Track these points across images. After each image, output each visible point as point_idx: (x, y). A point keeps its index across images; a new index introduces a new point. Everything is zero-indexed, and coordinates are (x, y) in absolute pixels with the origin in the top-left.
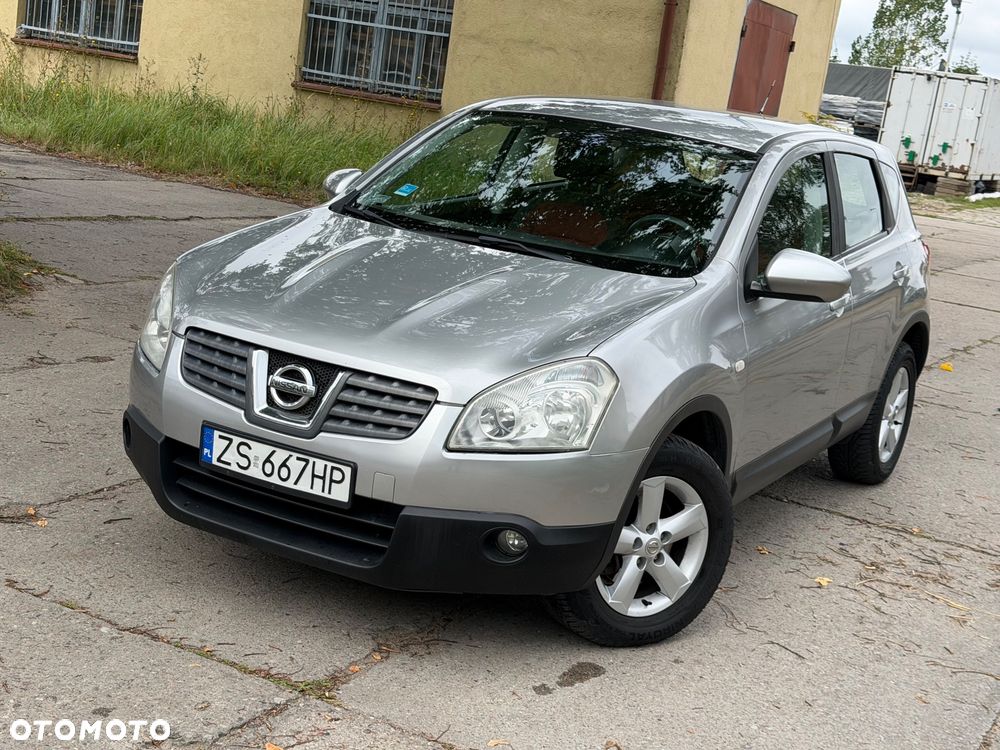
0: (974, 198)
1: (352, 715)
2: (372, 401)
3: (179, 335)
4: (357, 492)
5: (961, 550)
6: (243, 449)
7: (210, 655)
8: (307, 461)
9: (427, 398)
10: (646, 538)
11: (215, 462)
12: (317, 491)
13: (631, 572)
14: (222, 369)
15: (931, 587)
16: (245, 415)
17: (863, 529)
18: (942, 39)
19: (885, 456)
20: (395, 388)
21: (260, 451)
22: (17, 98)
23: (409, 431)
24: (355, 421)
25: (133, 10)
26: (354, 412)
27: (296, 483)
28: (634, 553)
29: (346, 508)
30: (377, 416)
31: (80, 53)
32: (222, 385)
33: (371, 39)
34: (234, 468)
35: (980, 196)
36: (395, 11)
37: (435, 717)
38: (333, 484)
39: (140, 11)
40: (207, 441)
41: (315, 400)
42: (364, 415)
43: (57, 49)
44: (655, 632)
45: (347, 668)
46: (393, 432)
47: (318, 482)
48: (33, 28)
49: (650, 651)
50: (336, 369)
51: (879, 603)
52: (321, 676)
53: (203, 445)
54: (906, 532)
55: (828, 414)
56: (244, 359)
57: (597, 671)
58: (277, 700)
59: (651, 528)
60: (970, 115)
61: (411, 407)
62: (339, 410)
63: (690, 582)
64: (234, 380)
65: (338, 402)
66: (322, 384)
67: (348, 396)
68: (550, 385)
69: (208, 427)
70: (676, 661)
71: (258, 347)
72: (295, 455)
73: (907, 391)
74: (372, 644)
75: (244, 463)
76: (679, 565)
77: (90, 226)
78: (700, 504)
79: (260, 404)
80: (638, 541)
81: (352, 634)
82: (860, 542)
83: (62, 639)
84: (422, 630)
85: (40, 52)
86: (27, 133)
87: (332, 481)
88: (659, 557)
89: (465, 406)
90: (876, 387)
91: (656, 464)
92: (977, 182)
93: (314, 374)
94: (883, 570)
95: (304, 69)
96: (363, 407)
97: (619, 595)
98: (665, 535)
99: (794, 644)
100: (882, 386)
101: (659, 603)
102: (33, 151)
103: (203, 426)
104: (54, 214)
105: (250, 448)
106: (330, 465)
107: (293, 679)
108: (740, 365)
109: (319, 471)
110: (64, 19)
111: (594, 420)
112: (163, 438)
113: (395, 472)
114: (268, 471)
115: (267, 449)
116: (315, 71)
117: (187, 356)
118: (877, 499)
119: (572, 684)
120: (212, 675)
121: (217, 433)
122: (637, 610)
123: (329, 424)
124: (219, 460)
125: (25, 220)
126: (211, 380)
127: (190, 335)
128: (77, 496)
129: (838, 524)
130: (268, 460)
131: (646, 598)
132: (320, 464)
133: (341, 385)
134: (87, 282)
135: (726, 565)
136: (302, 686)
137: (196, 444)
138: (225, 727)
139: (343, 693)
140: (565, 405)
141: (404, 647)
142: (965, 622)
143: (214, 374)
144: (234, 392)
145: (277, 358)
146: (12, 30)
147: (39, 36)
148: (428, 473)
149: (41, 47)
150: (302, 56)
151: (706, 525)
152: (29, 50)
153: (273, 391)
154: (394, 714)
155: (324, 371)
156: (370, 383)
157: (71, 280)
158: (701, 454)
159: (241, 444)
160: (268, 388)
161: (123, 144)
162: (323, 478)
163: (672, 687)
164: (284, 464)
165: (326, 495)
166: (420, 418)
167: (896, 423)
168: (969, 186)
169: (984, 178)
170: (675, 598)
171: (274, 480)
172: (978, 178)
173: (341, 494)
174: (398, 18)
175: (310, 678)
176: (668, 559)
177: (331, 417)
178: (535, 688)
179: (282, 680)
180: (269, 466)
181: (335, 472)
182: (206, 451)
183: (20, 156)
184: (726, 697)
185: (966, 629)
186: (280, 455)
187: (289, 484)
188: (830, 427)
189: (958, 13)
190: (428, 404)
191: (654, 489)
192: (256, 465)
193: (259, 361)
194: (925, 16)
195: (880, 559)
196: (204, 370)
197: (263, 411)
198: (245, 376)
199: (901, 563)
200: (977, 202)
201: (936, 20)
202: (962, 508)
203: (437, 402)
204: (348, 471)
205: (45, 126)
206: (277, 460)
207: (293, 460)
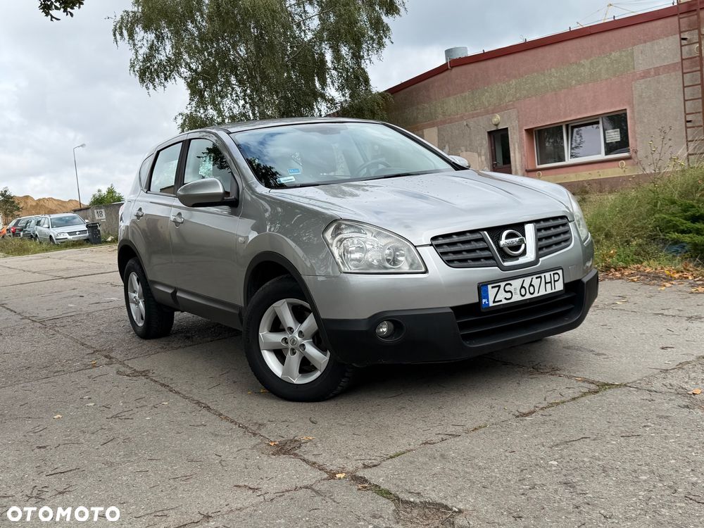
4: (566, 282)
6: (508, 288)
8: (540, 277)
11: (491, 305)
12: (549, 291)
16: (500, 268)
21: (516, 284)
27: (538, 292)
29: (563, 293)
30: (554, 240)
34: (505, 302)
40: (483, 295)
42: (549, 242)
47: (548, 286)
53: (480, 298)
62: (540, 244)
67: (539, 235)
69: (482, 288)
72: (534, 277)
75: (508, 295)
87: (555, 281)
103: (478, 287)
105: (511, 285)
106: (552, 273)
109: (548, 279)
112: (449, 309)
114: (523, 293)
115: (520, 281)
121: (490, 287)
123: (540, 253)
124: (494, 302)
130: (522, 287)
132: (547, 275)
133: (536, 230)
137: (476, 300)
144: (483, 260)
159: (505, 285)
162: (550, 282)
164: (531, 285)
165: (554, 291)
171: (528, 296)
180: (523, 291)
182: (484, 301)
186: (528, 280)
187: (536, 295)
192: (516, 293)
196: (458, 257)
204: (560, 272)
206: (526, 285)
207: (534, 280)
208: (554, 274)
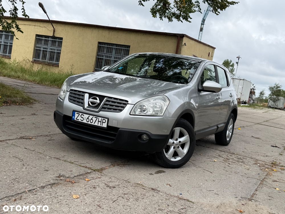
0: (242, 105)
1: (106, 176)
2: (113, 104)
3: (68, 91)
4: (109, 125)
5: (246, 158)
6: (82, 116)
7: (72, 163)
8: (97, 118)
9: (125, 103)
10: (175, 142)
11: (75, 119)
12: (99, 125)
13: (172, 150)
14: (78, 98)
15: (240, 163)
16: (83, 108)
17: (224, 153)
18: (233, 73)
19: (228, 139)
20: (118, 101)
21: (86, 116)
22: (31, 73)
23: (121, 110)
24: (109, 109)
25: (58, 56)
26: (108, 106)
27: (94, 123)
28: (172, 145)
29: (106, 129)
30: (114, 107)
31: (46, 65)
32: (78, 102)
33: (110, 62)
34: (80, 121)
35: (243, 105)
36: (116, 56)
37: (126, 177)
38: (103, 123)
39: (60, 56)
40: (73, 115)
41: (99, 104)
42: (111, 107)
43: (41, 64)
44: (177, 165)
45: (105, 167)
46: (118, 111)
47: (100, 123)
48: (36, 59)
49: (176, 169)
50: (105, 97)
51: (229, 165)
52: (99, 168)
53: (72, 116)
54: (234, 154)
55: (216, 124)
56: (83, 96)
57: (164, 172)
58: (88, 171)
59: (177, 140)
60: (240, 87)
61: (122, 105)
62: (105, 106)
63: (185, 154)
64: (81, 101)
65: (105, 104)
66: (101, 101)
67: (107, 103)
68: (154, 101)
69: (74, 111)
70: (182, 171)
71: (86, 93)
72: (94, 117)
73: (232, 125)
74: (110, 164)
75: (82, 119)
76: (183, 149)
77: (47, 95)
78: (188, 135)
79: (86, 105)
80: (173, 143)
81: (106, 162)
82: (223, 155)
83: (37, 158)
84: (122, 162)
85: (37, 64)
86: (33, 80)
87: (103, 122)
88: (178, 147)
89: (134, 105)
90: (226, 121)
91: (177, 124)
92: (242, 102)
93: (99, 98)
94: (229, 160)
95: (95, 68)
96: (111, 105)
97: (169, 155)
98: (180, 142)
99: (210, 170)
100: (227, 122)
101: (178, 159)
102: (34, 83)
103: (73, 111)
104: (38, 93)
105: (84, 116)
106: (102, 118)
107: (92, 168)
108: (197, 105)
109: (100, 120)
110: (43, 57)
111: (164, 110)
112: (63, 115)
113: (118, 120)
114: (88, 121)
115: (88, 116)
116: (98, 69)
117: (70, 96)
118: (226, 148)
119: (158, 174)
120: (73, 166)
121: (76, 113)
122: (173, 160)
123: (103, 109)
124: (76, 119)
125: (32, 93)
126: (75, 101)
127: (71, 91)
128: (42, 136)
129: (218, 152)
130: (88, 118)
131: (175, 157)
132: (100, 118)
133: (106, 100)
134: (45, 104)
135: (194, 151)
136: (94, 170)
137: (71, 116)
138: (76, 175)
139: (104, 172)
140: (158, 107)
141: (118, 165)
142: (249, 169)
143: (76, 99)
144: (80, 103)
145: (91, 95)
146: (31, 60)
147: (37, 61)
148: (126, 120)
149: (37, 63)
150: (95, 65)
151: (189, 140)
152: (35, 64)
153: (90, 102)
154: (116, 176)
155: (102, 97)
156: (112, 100)
157: (42, 103)
158: (188, 123)
159: (82, 115)
160: (89, 102)
161: (55, 82)
162: (101, 122)
163: (181, 176)
164: (92, 119)
165: (101, 126)
166: (124, 107)
167: (230, 132)
168: (240, 102)
169: (244, 101)
170: (182, 157)
171: (89, 123)
172: (242, 101)
173: (105, 125)
174: (117, 57)
175: (96, 168)
176: (180, 148)
177: (103, 108)
178: (149, 174)
179: (89, 168)
180: (88, 120)
181: (104, 120)
182: (73, 117)
183: (32, 84)
184: (194, 178)
185: (249, 171)
186: (91, 117)
187: (93, 124)
188: (216, 127)
189: (238, 65)
190: (126, 104)
191: (177, 130)
192: (85, 120)
193: (87, 96)
194: (230, 68)
195: (228, 158)
196: (74, 99)
197: (87, 107)
198: (83, 100)
199: (233, 159)
200: (242, 106)
201: (232, 69)
202: (246, 151)
203: (128, 104)
204: (107, 120)
205: (37, 79)
206: (90, 118)
207: (94, 118)
208: (103, 119)
